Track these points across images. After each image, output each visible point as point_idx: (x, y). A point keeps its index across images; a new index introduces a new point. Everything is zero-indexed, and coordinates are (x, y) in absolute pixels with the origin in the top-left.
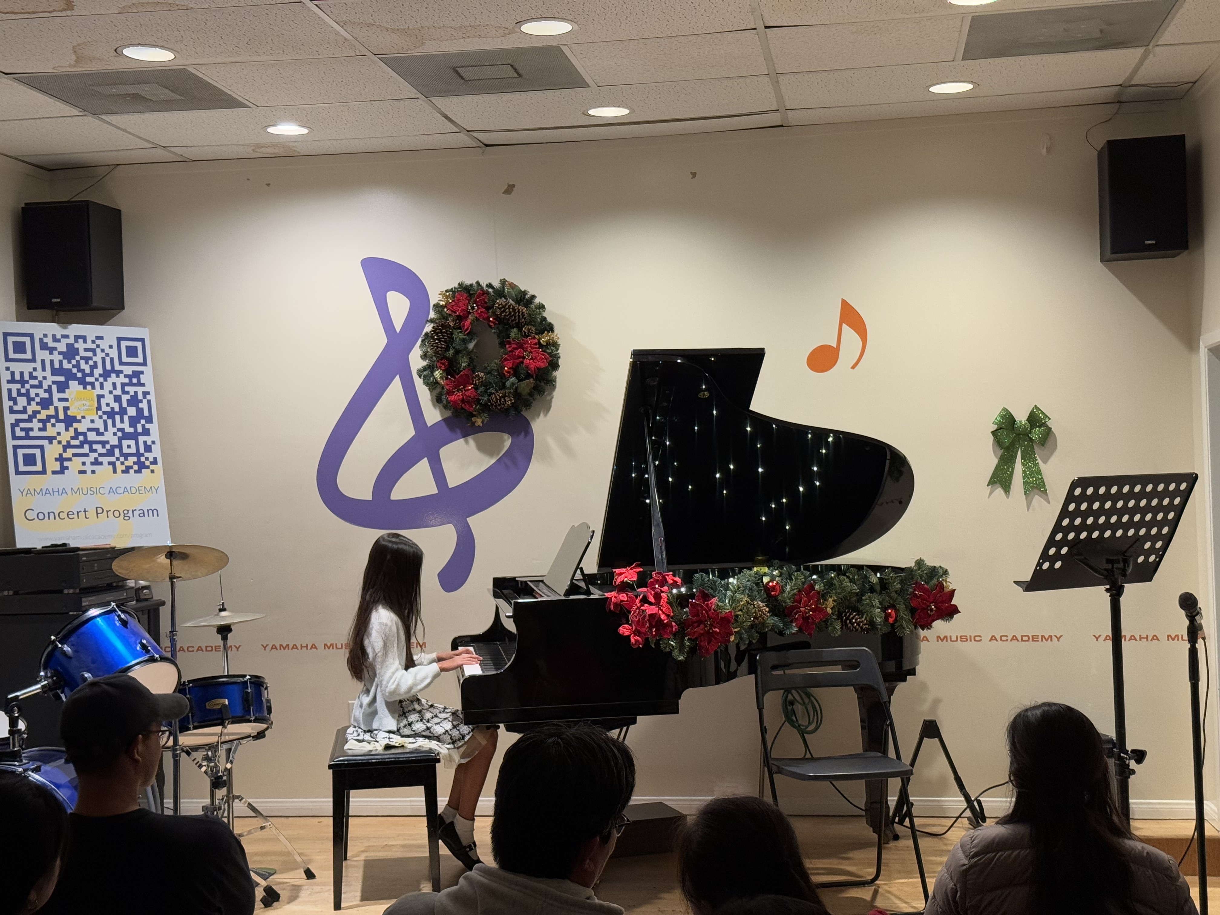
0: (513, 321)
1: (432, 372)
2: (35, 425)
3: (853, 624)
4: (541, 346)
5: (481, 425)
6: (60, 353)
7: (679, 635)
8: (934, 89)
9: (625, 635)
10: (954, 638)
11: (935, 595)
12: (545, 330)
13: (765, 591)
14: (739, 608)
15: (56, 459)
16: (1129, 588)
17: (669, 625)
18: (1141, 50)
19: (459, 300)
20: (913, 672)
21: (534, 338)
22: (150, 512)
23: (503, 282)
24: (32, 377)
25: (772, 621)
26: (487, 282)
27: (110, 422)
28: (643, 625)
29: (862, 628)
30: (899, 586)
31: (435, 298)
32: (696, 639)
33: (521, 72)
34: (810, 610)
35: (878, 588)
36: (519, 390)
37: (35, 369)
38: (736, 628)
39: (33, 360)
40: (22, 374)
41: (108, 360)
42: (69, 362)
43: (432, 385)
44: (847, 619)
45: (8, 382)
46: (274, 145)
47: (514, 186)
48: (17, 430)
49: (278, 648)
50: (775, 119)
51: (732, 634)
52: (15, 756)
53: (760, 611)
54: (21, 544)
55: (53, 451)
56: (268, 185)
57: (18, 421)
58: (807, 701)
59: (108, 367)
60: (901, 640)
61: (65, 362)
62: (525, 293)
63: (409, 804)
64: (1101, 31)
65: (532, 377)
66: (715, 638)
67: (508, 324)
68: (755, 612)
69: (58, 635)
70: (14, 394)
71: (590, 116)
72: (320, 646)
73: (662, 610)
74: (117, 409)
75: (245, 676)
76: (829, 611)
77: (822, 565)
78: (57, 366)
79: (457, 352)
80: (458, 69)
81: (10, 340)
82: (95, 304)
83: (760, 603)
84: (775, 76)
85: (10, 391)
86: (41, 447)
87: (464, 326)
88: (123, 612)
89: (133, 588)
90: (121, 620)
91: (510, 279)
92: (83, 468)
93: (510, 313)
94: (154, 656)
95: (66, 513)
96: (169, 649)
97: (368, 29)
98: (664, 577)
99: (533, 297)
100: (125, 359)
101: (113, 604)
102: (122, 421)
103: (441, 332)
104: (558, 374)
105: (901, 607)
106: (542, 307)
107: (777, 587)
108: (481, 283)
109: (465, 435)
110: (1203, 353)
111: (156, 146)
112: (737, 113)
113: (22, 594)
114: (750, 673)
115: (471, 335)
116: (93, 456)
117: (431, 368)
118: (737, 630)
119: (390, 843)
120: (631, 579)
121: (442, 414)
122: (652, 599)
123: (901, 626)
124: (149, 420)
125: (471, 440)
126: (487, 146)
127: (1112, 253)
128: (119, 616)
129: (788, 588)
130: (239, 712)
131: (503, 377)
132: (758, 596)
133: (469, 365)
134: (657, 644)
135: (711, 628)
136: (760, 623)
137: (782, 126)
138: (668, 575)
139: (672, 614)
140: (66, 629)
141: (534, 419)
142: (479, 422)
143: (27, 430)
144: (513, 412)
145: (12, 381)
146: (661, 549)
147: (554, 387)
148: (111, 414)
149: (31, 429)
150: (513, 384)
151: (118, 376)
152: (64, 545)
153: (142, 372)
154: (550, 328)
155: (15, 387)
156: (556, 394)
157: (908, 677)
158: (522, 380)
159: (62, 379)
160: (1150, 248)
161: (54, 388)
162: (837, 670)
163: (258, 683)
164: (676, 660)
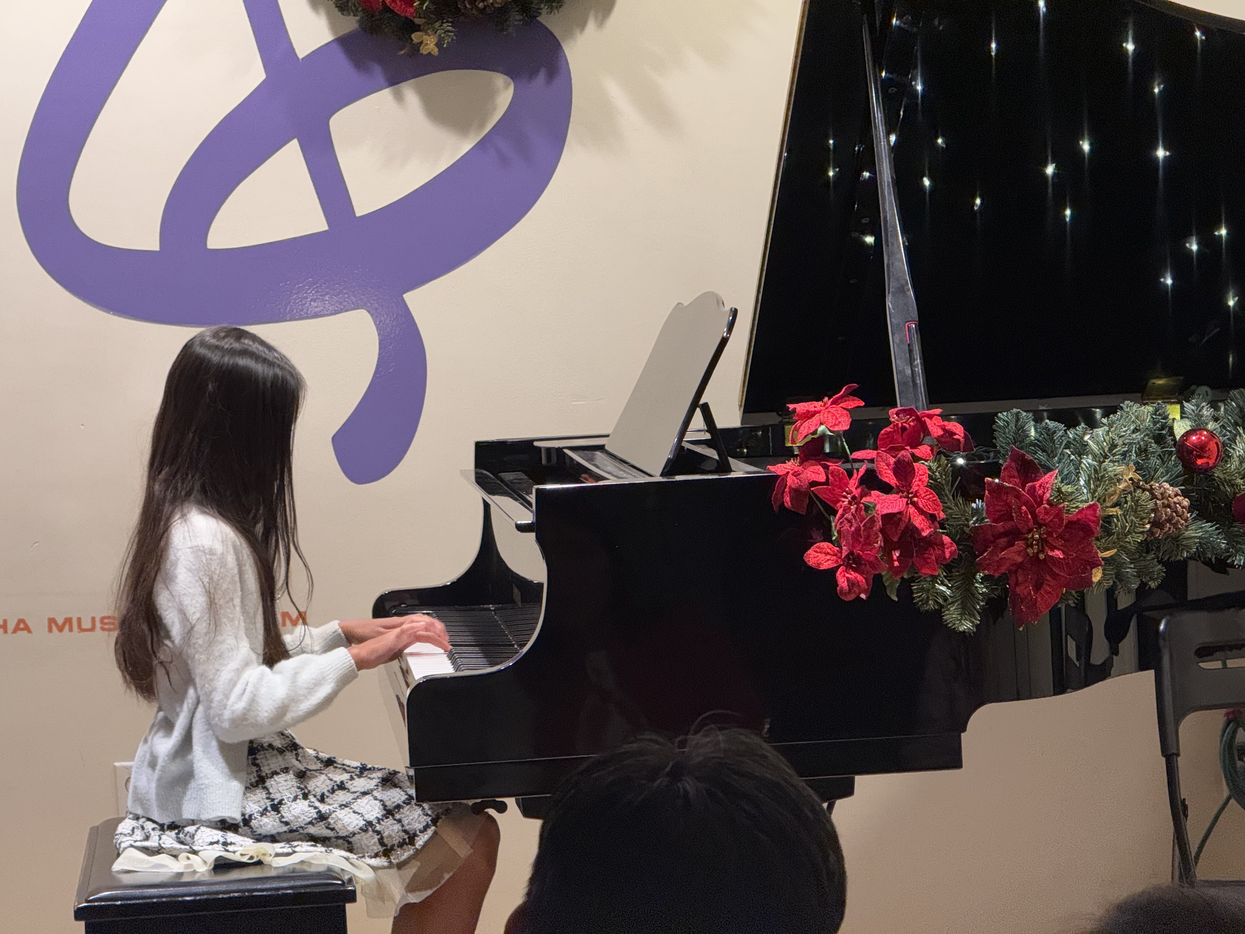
5: (436, 52)
7: (961, 570)
9: (822, 568)
13: (1181, 457)
14: (1115, 498)
17: (934, 542)
25: (1199, 532)
28: (868, 542)
32: (1004, 578)
38: (1107, 549)
51: (1095, 565)
53: (1169, 506)
66: (1055, 576)
68: (1154, 510)
73: (915, 504)
83: (1167, 485)
98: (918, 419)
107: (1212, 446)
114: (1143, 666)
118: (1107, 554)
120: (836, 429)
121: (333, 26)
122: (889, 477)
125: (410, 92)
129: (1240, 448)
132: (1161, 470)
134: (905, 589)
135: (1042, 551)
136: (1168, 536)
138: (930, 417)
139: (942, 515)
141: (569, 34)
142: (430, 44)
144: (515, 17)
146: (911, 351)
164: (954, 631)
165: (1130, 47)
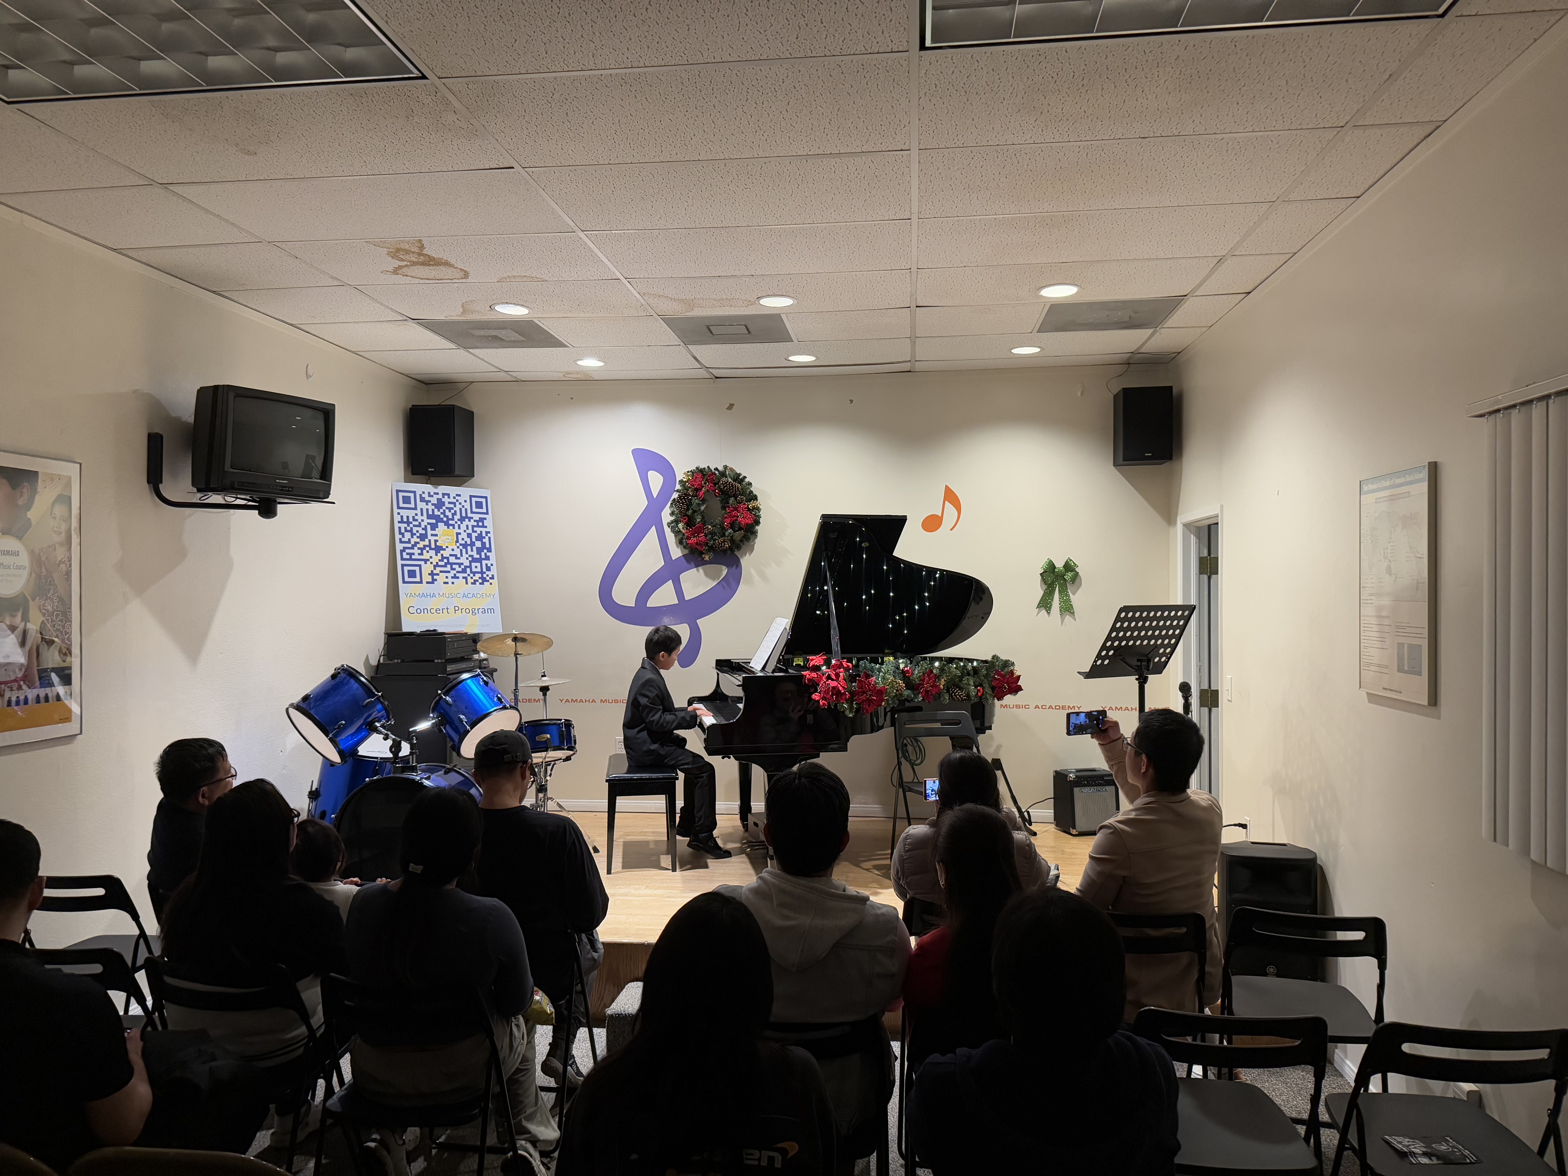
0: (731, 493)
1: (677, 524)
2: (416, 551)
3: (956, 696)
4: (749, 509)
5: (708, 560)
6: (433, 504)
7: (850, 701)
8: (1015, 351)
10: (1011, 706)
11: (1008, 678)
12: (752, 499)
13: (902, 673)
14: (887, 684)
15: (429, 574)
16: (1151, 678)
17: (844, 694)
18: (1151, 331)
19: (696, 477)
20: (990, 728)
21: (745, 504)
22: (489, 610)
23: (726, 467)
24: (414, 520)
25: (907, 693)
26: (715, 467)
27: (464, 550)
28: (827, 693)
29: (962, 698)
30: (985, 672)
31: (680, 476)
32: (860, 704)
33: (750, 330)
34: (930, 687)
35: (972, 673)
36: (734, 538)
37: (416, 515)
39: (415, 508)
40: (408, 517)
41: (463, 510)
42: (439, 511)
43: (677, 533)
44: (953, 692)
45: (399, 522)
46: (578, 373)
47: (733, 405)
48: (404, 554)
49: (570, 701)
50: (906, 367)
51: (882, 700)
52: (413, 769)
53: (900, 686)
54: (405, 629)
55: (427, 568)
56: (572, 398)
57: (405, 548)
58: (915, 744)
59: (464, 515)
60: (984, 706)
61: (436, 510)
62: (739, 475)
63: (654, 805)
64: (1130, 317)
65: (743, 529)
66: (873, 703)
67: (728, 494)
68: (897, 687)
69: (443, 689)
70: (403, 531)
71: (790, 360)
72: (598, 701)
73: (840, 684)
74: (469, 542)
75: (561, 720)
76: (942, 687)
77: (929, 657)
78: (430, 513)
79: (694, 512)
80: (711, 327)
81: (401, 494)
82: (456, 473)
83: (901, 682)
84: (913, 339)
85: (400, 528)
86: (420, 566)
87: (699, 494)
88: (485, 676)
89: (478, 660)
90: (484, 681)
91: (730, 465)
92: (446, 580)
93: (730, 487)
94: (506, 705)
95: (435, 610)
96: (513, 701)
97: (659, 298)
98: (841, 662)
99: (745, 477)
100: (474, 510)
101: (479, 671)
102: (472, 550)
103: (684, 499)
104: (759, 528)
105: (986, 685)
106: (750, 484)
107: (909, 671)
108: (711, 467)
109: (697, 566)
110: (1179, 527)
111: (501, 370)
112: (884, 362)
113: (407, 662)
114: (891, 726)
115: (704, 501)
116: (453, 573)
117: (676, 522)
118: (885, 698)
119: (644, 831)
121: (682, 552)
122: (834, 677)
123: (986, 698)
124: (489, 550)
125: (700, 569)
126: (717, 378)
127: (1124, 461)
128: (482, 679)
129: (916, 672)
130: (557, 743)
131: (723, 529)
132: (898, 676)
133: (702, 521)
134: (836, 706)
135: (870, 697)
136: (899, 694)
137: (910, 371)
138: (844, 661)
139: (846, 687)
140: (448, 686)
141: (742, 557)
142: (707, 558)
143: (411, 554)
144: (729, 552)
145: (402, 522)
146: (837, 643)
147: (757, 536)
148: (465, 546)
149: (414, 554)
150: (730, 533)
151: (470, 521)
152: (435, 630)
153: (485, 519)
154: (755, 498)
155: (403, 526)
156: (756, 541)
157: (987, 731)
158: (736, 531)
159: (434, 521)
160: (1148, 458)
161: (429, 527)
162: (938, 725)
163: (568, 724)
164: (847, 717)
165: (885, 568)
